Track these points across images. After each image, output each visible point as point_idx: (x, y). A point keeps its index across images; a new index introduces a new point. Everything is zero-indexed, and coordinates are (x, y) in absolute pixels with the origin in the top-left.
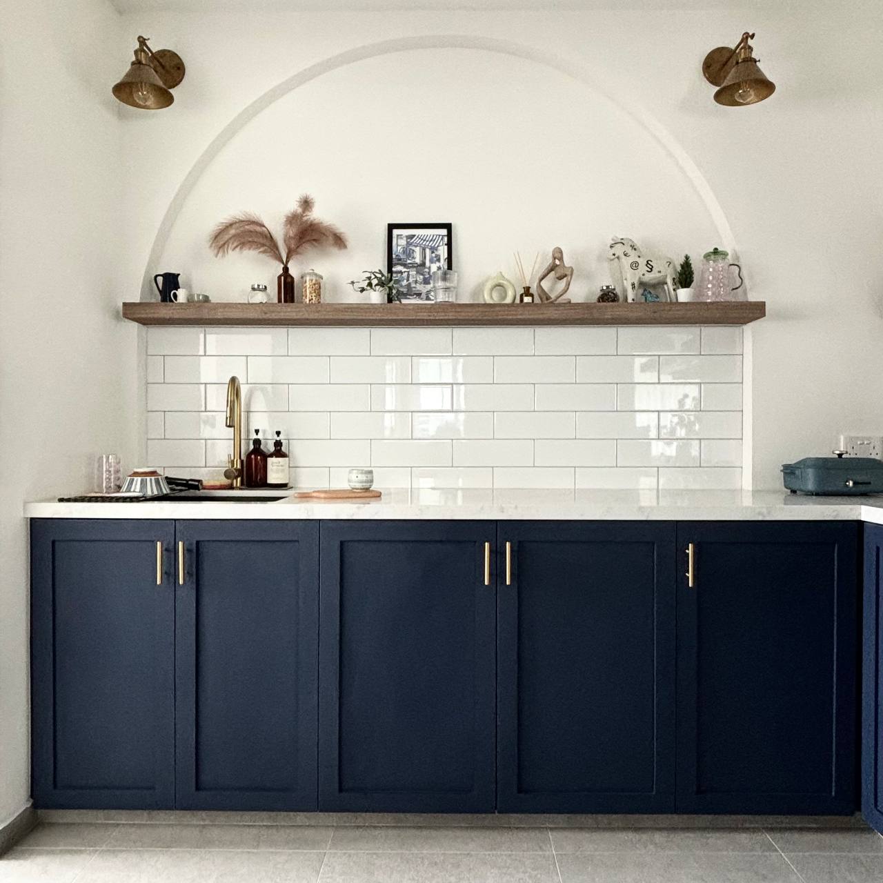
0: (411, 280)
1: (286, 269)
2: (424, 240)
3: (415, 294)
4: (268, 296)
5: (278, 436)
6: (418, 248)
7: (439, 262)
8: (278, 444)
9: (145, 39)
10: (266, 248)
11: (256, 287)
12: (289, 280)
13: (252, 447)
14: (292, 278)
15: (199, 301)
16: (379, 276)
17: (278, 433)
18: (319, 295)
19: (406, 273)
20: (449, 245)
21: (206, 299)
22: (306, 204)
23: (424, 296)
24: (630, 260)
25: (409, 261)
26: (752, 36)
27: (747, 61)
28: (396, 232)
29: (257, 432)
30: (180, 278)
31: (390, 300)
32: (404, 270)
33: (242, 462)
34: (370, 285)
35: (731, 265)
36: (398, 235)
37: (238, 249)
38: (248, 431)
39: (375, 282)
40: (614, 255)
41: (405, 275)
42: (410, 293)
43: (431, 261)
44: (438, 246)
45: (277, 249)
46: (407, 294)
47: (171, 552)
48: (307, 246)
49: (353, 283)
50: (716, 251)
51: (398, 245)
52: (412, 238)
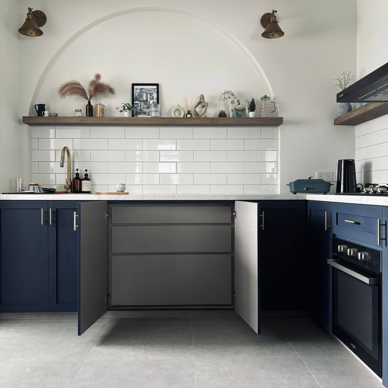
0: (142, 107)
1: (89, 103)
2: (147, 91)
3: (143, 113)
4: (82, 114)
5: (86, 172)
6: (145, 94)
7: (154, 100)
8: (86, 175)
9: (31, 9)
10: (81, 94)
11: (77, 110)
12: (91, 107)
13: (75, 176)
14: (92, 106)
15: (54, 116)
16: (128, 105)
17: (86, 170)
18: (103, 113)
19: (140, 104)
20: (158, 92)
21: (57, 115)
22: (98, 77)
23: (147, 114)
24: (231, 100)
25: (141, 99)
26: (276, 12)
27: (274, 22)
28: (135, 87)
29: (77, 170)
30: (45, 106)
31: (133, 116)
32: (139, 103)
33: (71, 182)
34: (124, 109)
35: (271, 102)
36: (136, 88)
37: (70, 95)
38: (73, 170)
39: (126, 108)
40: (225, 98)
41: (139, 105)
42: (141, 112)
43: (150, 99)
44: (153, 93)
45: (86, 94)
46: (140, 113)
47: (46, 213)
48: (98, 93)
49: (117, 108)
50: (265, 97)
51: (136, 93)
52: (142, 90)
